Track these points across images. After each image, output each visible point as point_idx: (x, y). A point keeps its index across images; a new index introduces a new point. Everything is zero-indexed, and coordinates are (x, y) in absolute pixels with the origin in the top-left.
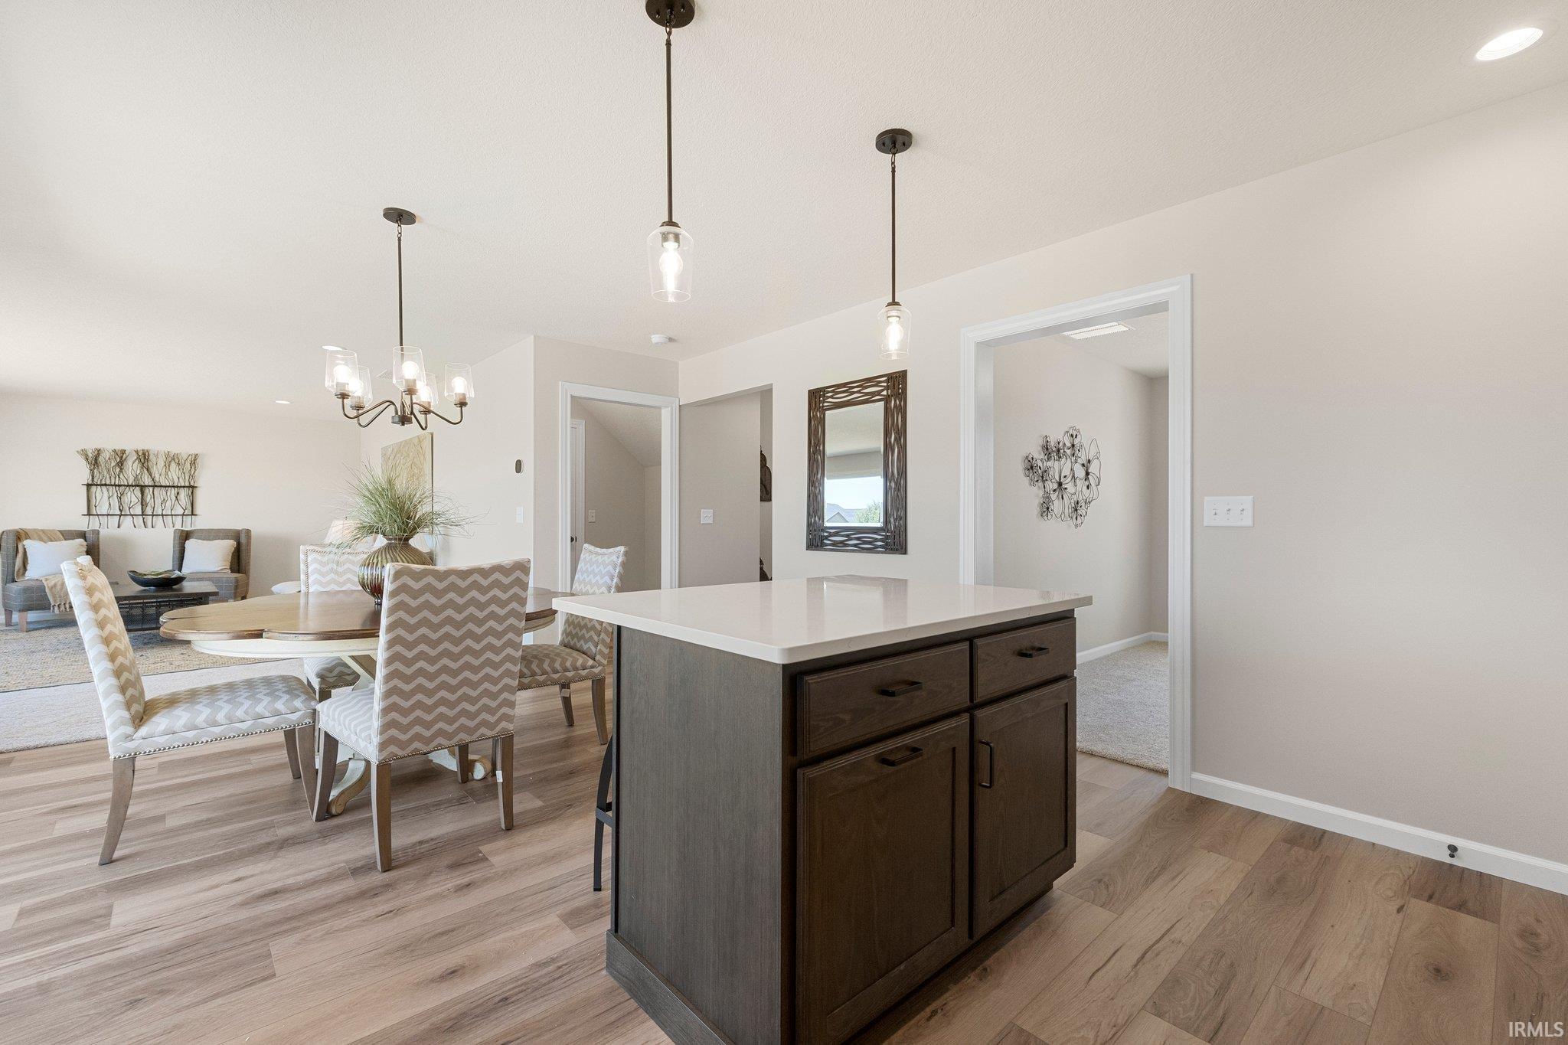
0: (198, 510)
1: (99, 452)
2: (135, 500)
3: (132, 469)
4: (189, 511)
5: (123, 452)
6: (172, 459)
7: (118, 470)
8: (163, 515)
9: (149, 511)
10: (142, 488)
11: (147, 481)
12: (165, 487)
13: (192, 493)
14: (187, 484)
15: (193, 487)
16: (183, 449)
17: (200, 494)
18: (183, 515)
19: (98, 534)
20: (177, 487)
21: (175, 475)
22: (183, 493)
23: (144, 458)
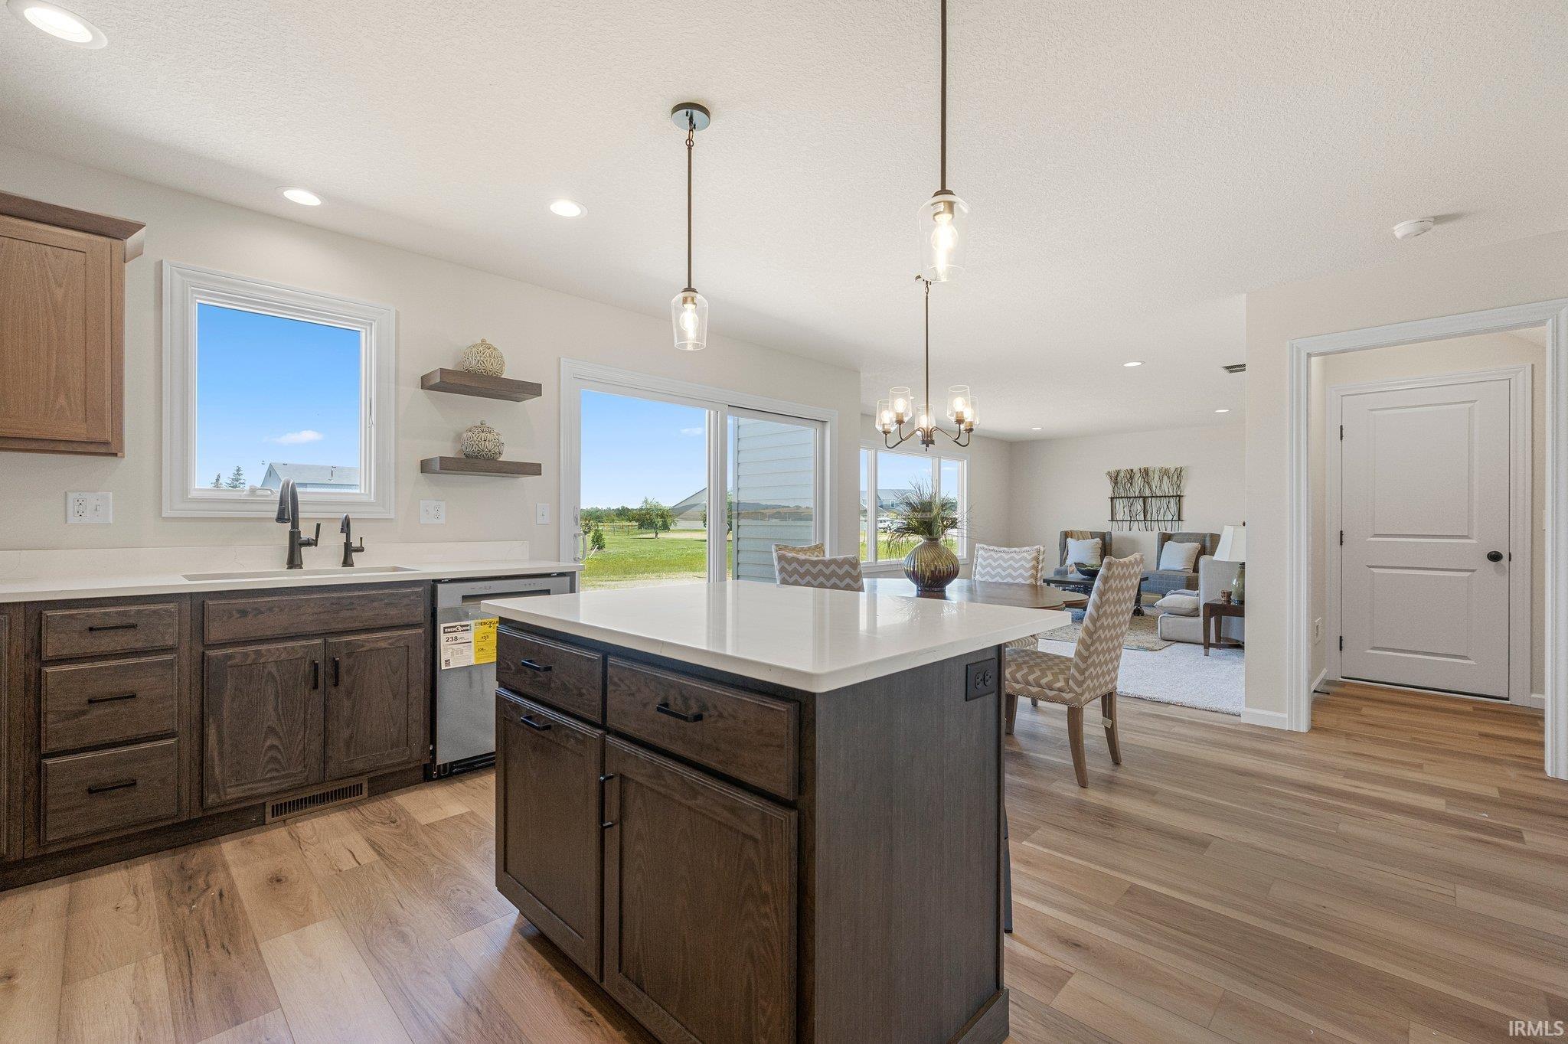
0: (1184, 516)
1: (1118, 472)
2: (1139, 508)
3: (1138, 481)
4: (1176, 518)
5: (1132, 471)
6: (1165, 472)
7: (1129, 485)
8: (1158, 521)
9: (1149, 516)
10: (1145, 498)
11: (1147, 493)
12: (1160, 497)
13: (1179, 500)
14: (1175, 494)
15: (1180, 496)
16: (1172, 466)
17: (1185, 502)
18: (1172, 520)
19: (1111, 535)
20: (1168, 497)
21: (1167, 487)
22: (1173, 501)
23: (1146, 473)
